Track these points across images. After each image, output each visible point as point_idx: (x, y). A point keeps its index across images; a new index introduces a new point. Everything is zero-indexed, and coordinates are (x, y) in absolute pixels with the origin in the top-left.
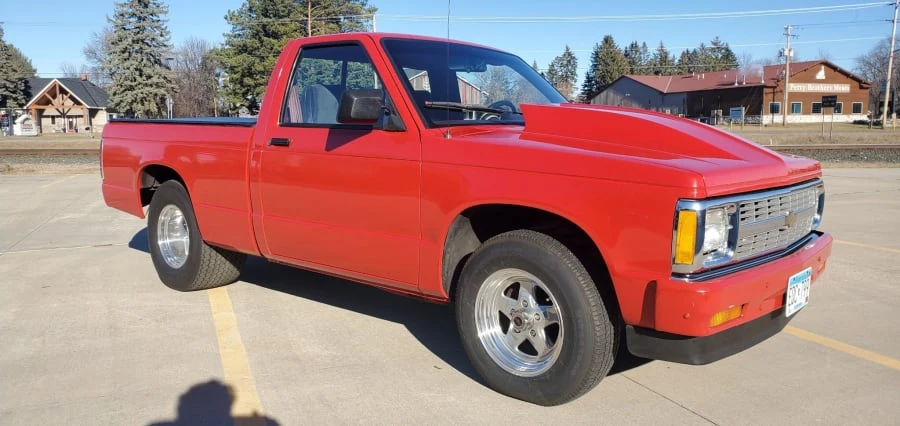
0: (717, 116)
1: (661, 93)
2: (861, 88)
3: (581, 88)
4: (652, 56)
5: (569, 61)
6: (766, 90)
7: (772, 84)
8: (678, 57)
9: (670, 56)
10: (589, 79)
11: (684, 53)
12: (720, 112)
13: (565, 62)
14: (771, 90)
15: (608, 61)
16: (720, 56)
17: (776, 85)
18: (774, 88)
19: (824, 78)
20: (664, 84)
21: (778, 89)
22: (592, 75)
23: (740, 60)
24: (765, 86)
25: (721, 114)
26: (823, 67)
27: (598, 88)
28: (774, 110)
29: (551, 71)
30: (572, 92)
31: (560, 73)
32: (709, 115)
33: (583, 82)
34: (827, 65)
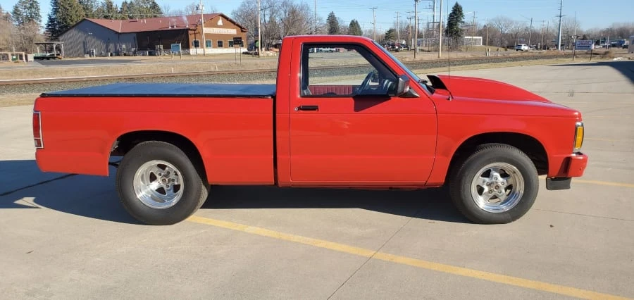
0: (160, 49)
1: (117, 33)
2: (242, 31)
3: (45, 26)
4: (100, 5)
5: (32, 4)
6: (189, 32)
7: (193, 28)
8: (120, 6)
9: (114, 5)
10: (51, 20)
11: (123, 3)
12: (162, 47)
13: (28, 5)
14: (193, 32)
15: (67, 6)
16: (149, 6)
17: (196, 28)
18: (195, 30)
19: (222, 24)
20: (117, 26)
21: (197, 31)
22: (54, 17)
23: (163, 10)
24: (189, 29)
25: (162, 48)
26: (221, 17)
27: (61, 27)
28: (197, 45)
29: (16, 12)
30: (39, 30)
31: (25, 14)
32: (154, 49)
33: (46, 22)
34: (223, 16)
